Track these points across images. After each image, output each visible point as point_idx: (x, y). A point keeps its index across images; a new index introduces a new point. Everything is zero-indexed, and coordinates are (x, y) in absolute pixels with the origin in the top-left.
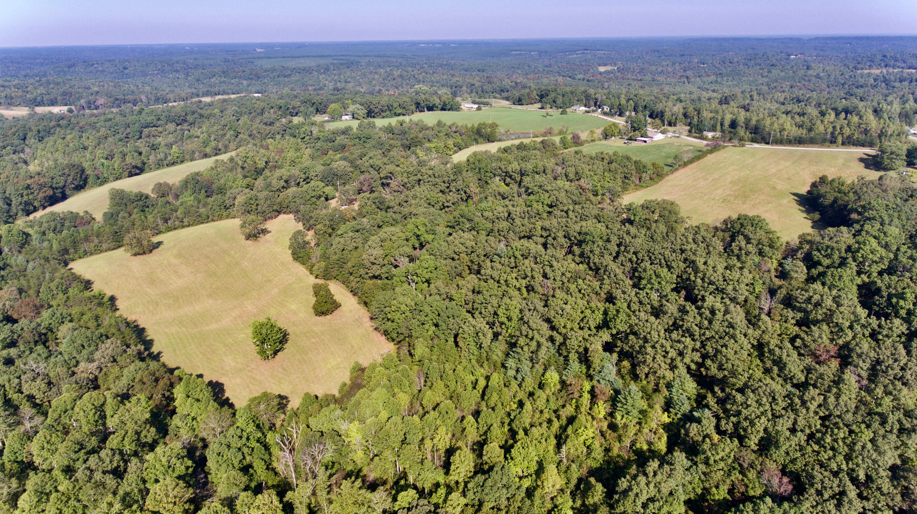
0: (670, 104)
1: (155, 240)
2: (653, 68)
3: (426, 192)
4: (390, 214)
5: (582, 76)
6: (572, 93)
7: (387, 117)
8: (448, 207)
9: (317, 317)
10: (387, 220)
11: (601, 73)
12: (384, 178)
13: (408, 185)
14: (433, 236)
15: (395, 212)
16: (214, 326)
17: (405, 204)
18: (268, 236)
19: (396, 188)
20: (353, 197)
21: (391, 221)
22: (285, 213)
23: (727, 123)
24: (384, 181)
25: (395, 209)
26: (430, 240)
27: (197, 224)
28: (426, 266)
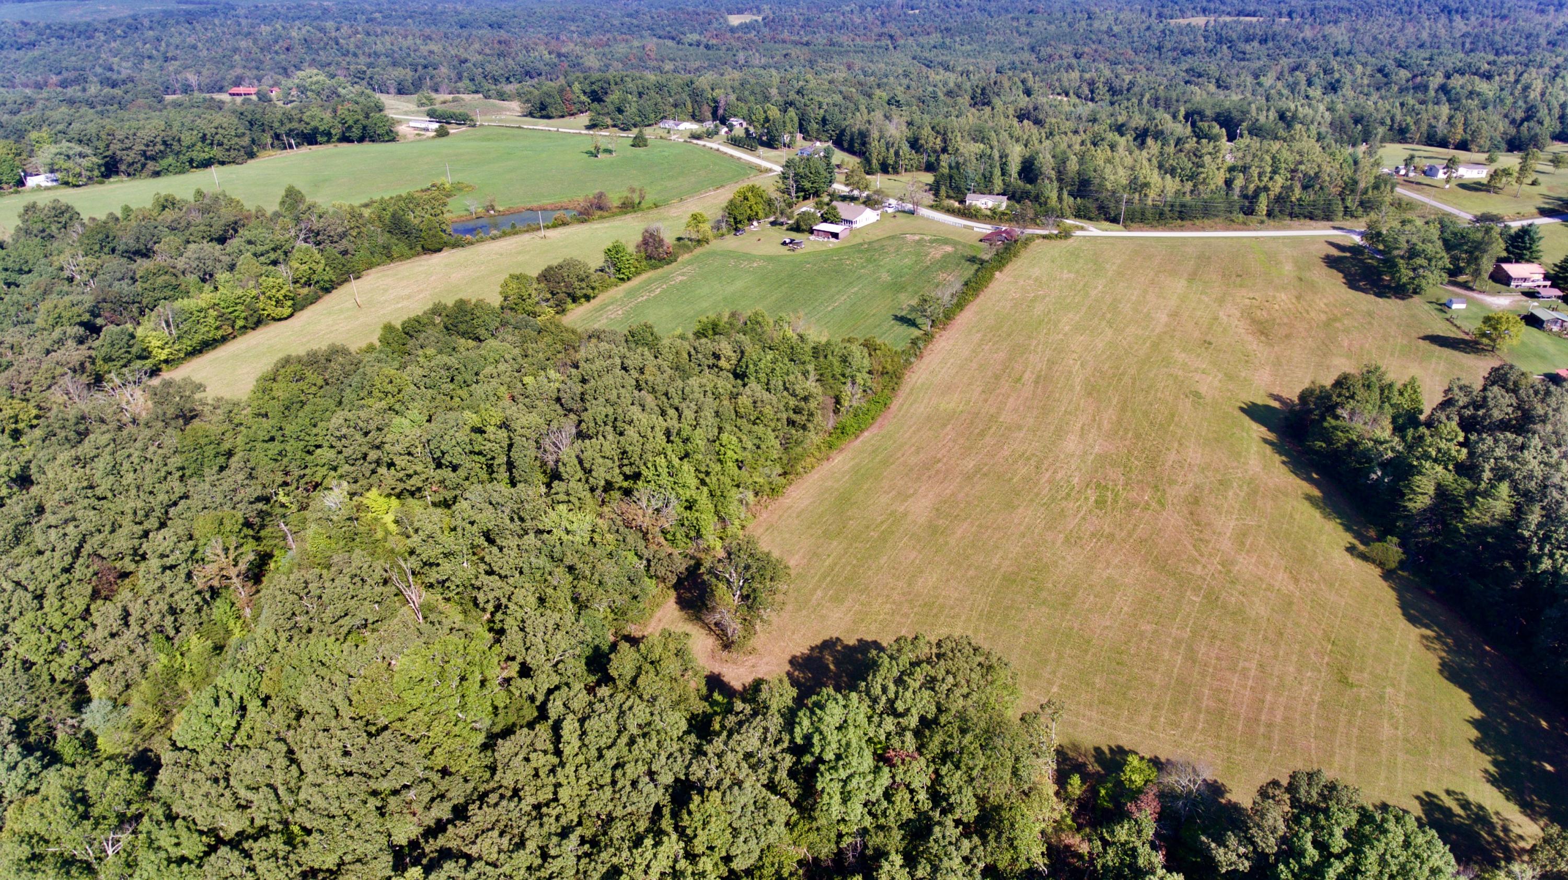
0: (878, 115)
2: (828, 17)
5: (695, 37)
6: (660, 87)
7: (167, 171)
11: (733, 30)
23: (1014, 167)
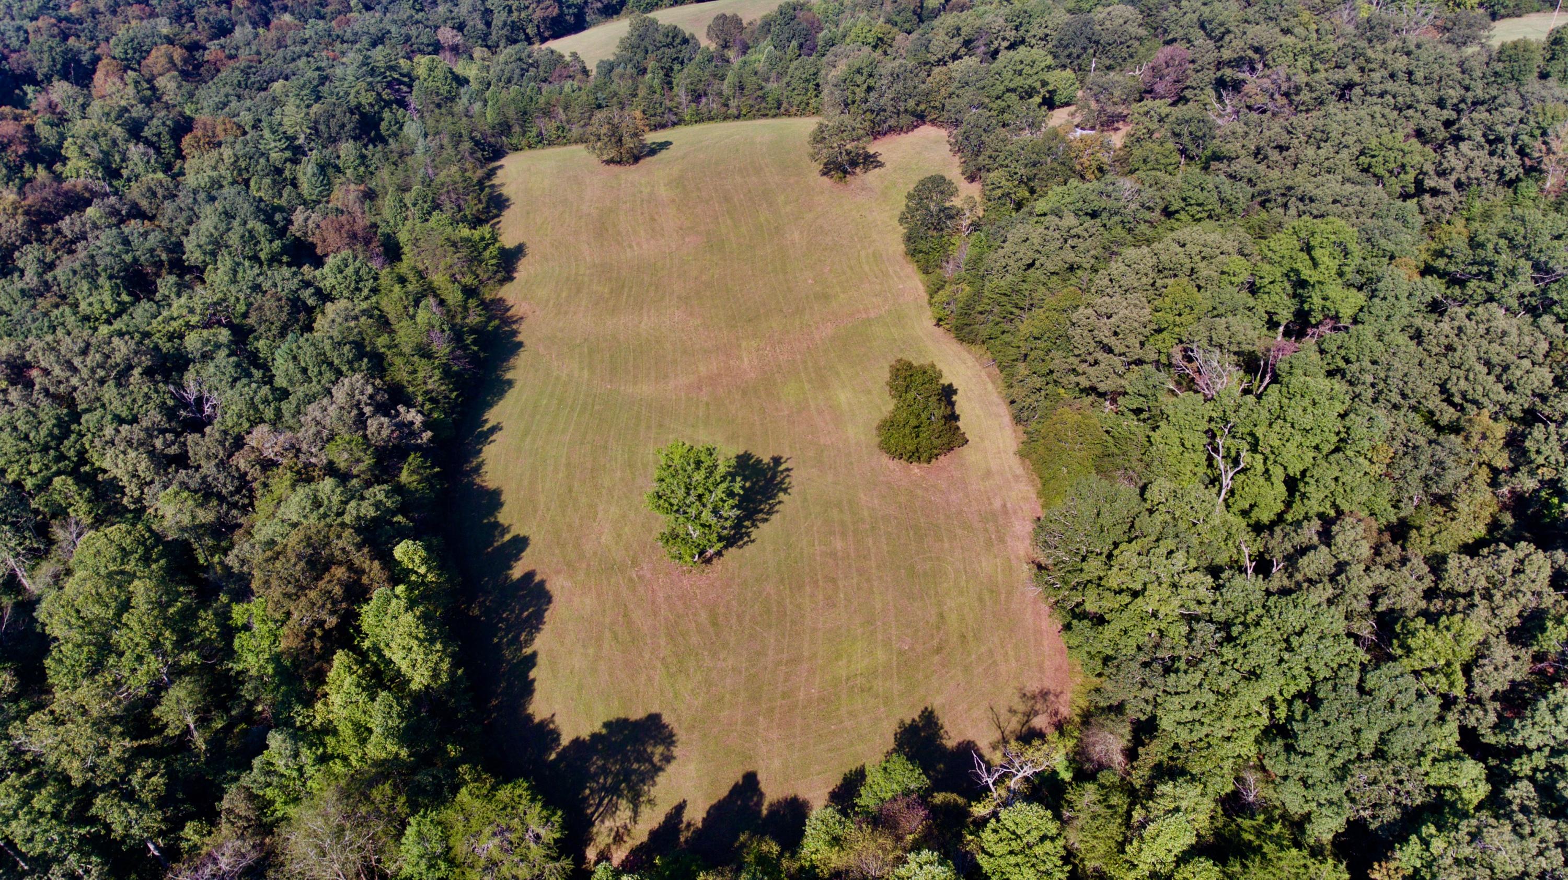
1: (652, 138)
3: (1367, 125)
4: (1217, 179)
8: (1435, 192)
9: (885, 459)
10: (1201, 197)
12: (1229, 63)
13: (1305, 96)
14: (1359, 298)
15: (1232, 176)
16: (646, 389)
17: (1275, 155)
18: (874, 174)
19: (1260, 100)
20: (1121, 109)
21: (1213, 202)
22: (933, 122)
24: (1228, 72)
25: (1236, 167)
26: (1346, 312)
27: (754, 117)
28: (1307, 421)
